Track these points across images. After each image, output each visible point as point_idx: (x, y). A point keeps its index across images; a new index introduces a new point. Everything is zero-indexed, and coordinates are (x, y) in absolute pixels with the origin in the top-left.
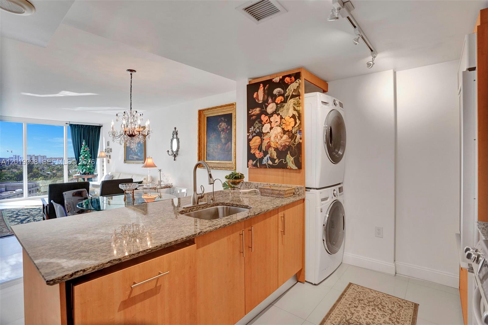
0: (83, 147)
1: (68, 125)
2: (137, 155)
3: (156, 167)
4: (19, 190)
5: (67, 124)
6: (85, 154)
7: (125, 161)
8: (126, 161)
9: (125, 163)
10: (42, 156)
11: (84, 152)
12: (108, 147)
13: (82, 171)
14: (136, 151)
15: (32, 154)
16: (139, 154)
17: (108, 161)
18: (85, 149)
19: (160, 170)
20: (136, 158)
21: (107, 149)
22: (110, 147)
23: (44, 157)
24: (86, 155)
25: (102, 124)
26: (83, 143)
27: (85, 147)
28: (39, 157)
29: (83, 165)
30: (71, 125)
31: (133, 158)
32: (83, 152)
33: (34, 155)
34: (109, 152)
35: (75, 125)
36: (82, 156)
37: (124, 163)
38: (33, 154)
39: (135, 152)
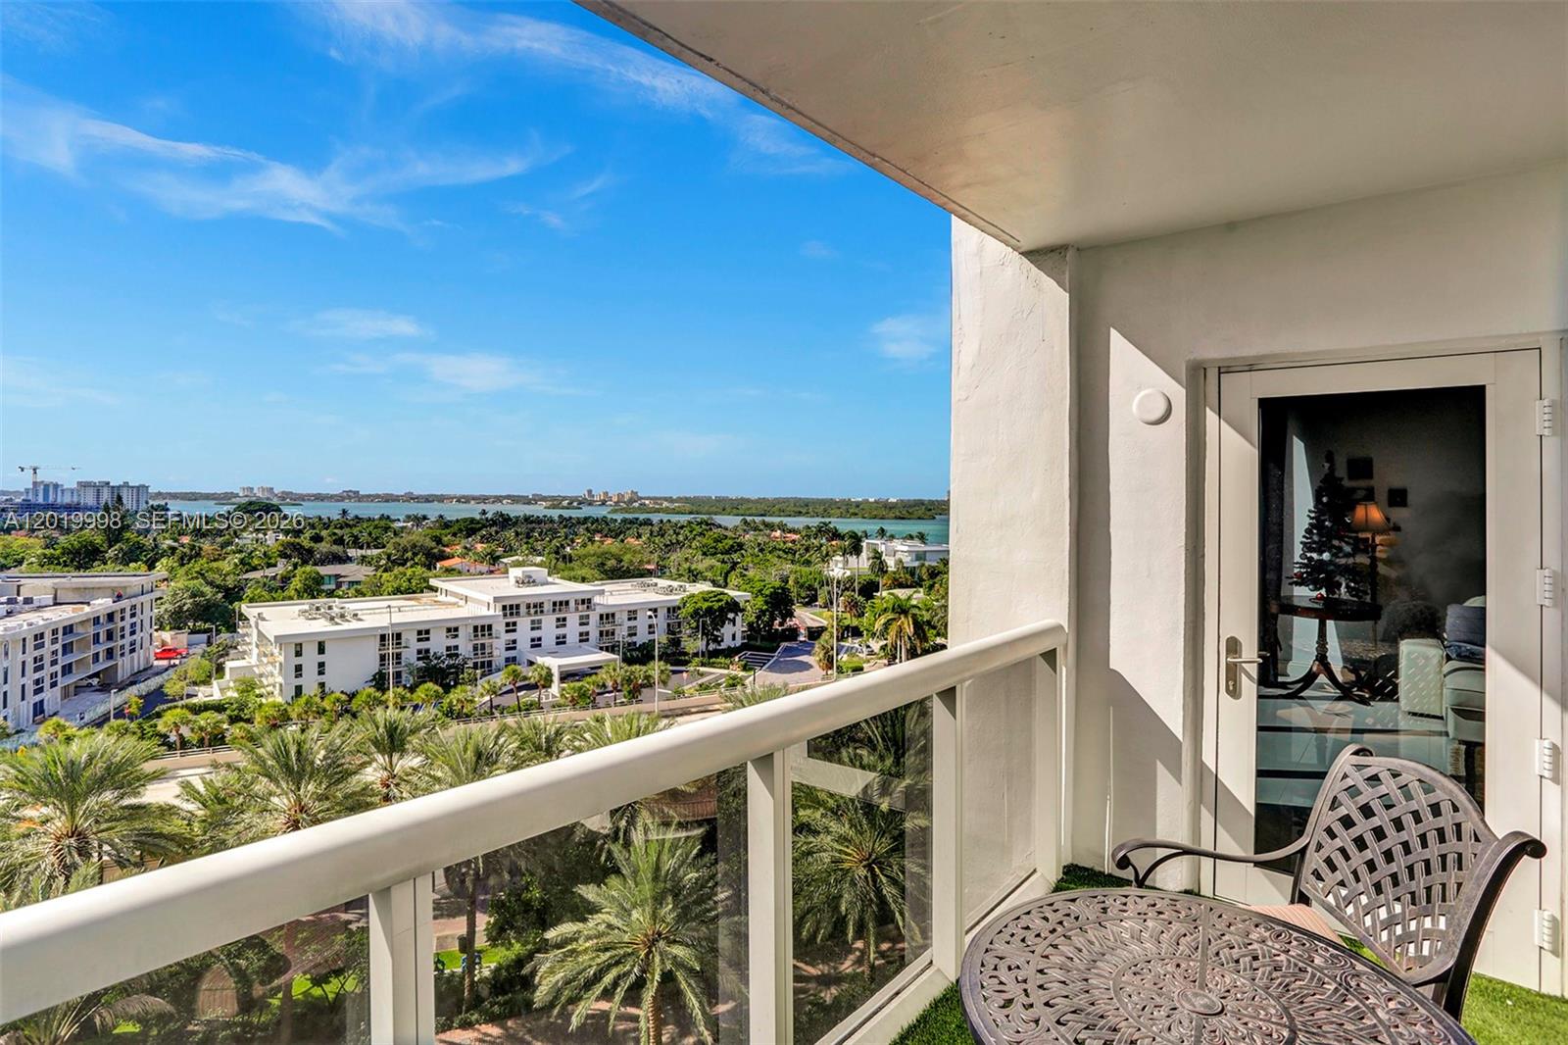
4: (99, 601)
10: (133, 487)
15: (99, 480)
23: (141, 489)
28: (124, 489)
33: (108, 483)
38: (107, 480)
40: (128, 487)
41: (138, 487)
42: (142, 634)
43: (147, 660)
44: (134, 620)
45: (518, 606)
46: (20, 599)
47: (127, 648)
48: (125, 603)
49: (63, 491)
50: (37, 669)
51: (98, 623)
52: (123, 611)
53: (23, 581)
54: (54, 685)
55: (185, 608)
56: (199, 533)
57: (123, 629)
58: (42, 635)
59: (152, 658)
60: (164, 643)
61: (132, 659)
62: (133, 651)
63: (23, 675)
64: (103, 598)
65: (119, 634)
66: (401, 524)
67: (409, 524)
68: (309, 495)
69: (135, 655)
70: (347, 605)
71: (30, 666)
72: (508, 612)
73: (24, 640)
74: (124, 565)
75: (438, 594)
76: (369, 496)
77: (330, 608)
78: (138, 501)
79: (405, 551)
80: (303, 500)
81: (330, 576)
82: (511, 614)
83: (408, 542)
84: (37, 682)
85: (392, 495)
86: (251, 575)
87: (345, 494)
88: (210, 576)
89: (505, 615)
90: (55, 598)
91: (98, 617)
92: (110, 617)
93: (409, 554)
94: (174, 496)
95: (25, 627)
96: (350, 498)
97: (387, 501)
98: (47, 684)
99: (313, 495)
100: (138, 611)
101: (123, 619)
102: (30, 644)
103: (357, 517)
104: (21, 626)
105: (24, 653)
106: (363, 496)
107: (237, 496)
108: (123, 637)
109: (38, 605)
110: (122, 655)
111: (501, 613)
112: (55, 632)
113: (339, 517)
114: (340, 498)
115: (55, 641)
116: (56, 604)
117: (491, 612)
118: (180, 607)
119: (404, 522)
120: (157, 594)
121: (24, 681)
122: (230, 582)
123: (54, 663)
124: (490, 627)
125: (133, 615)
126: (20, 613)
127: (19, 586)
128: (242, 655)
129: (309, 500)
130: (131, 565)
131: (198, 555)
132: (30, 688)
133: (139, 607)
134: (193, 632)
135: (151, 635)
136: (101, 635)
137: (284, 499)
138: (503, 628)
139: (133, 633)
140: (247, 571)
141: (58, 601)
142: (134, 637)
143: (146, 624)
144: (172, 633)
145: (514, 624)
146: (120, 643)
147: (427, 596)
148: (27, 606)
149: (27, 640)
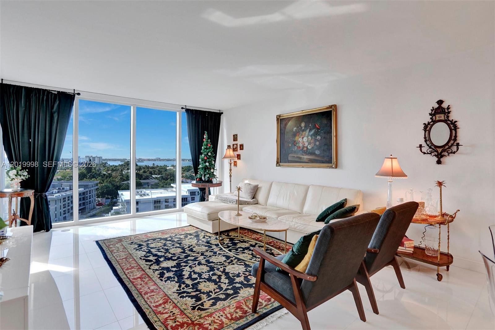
0: (205, 143)
1: (184, 110)
2: (312, 153)
3: (406, 176)
5: (182, 108)
6: (208, 152)
7: (277, 163)
8: (281, 164)
9: (280, 165)
10: (98, 157)
11: (207, 149)
12: (235, 142)
13: (205, 175)
14: (309, 147)
15: (90, 155)
16: (317, 152)
17: (235, 162)
18: (207, 145)
19: (440, 184)
20: (306, 158)
21: (233, 145)
22: (239, 142)
23: (100, 158)
24: (209, 154)
25: (222, 111)
26: (205, 136)
27: (207, 142)
28: (96, 158)
29: (206, 168)
30: (188, 111)
31: (300, 158)
32: (205, 149)
33: (92, 156)
34: (237, 151)
35: (192, 110)
36: (203, 156)
37: (277, 166)
39: (305, 149)
40: (97, 157)
41: (99, 157)
42: (92, 199)
43: (94, 206)
44: (90, 194)
45: (195, 192)
46: (61, 188)
47: (88, 203)
48: (87, 190)
49: (81, 158)
50: (64, 208)
51: (81, 195)
52: (87, 192)
53: (63, 183)
54: (68, 212)
55: (104, 192)
56: (113, 170)
57: (87, 197)
58: (65, 198)
59: (95, 205)
60: (99, 201)
61: (90, 205)
62: (90, 203)
63: (60, 209)
64: (81, 188)
65: (86, 198)
66: (170, 168)
67: (172, 168)
68: (146, 159)
69: (91, 204)
70: (146, 191)
71: (62, 207)
72: (192, 194)
73: (60, 199)
74: (90, 179)
75: (173, 188)
76: (163, 159)
77: (141, 192)
78: (99, 161)
79: (168, 175)
80: (144, 161)
81: (146, 183)
82: (193, 195)
83: (169, 173)
84: (64, 211)
85: (170, 159)
86: (124, 182)
87: (156, 159)
88: (113, 182)
89: (191, 195)
90: (70, 188)
91: (81, 193)
92: (84, 193)
93: (169, 177)
94: (110, 160)
95: (61, 196)
96: (157, 160)
97: (168, 161)
98: (67, 212)
99: (147, 159)
100: (91, 192)
101: (87, 194)
102: (62, 201)
103: (157, 166)
104: (59, 195)
105: (60, 203)
106: (161, 159)
107: (126, 159)
108: (87, 199)
109: (66, 190)
110: (87, 204)
111: (190, 194)
112: (69, 197)
113: (152, 166)
114: (155, 160)
115: (69, 200)
116: (70, 190)
117: (187, 194)
118: (103, 191)
119: (171, 167)
120: (96, 187)
121: (61, 211)
122: (118, 184)
123: (69, 206)
124: (187, 199)
125: (90, 193)
126: (61, 192)
127: (62, 185)
128: (118, 205)
129: (146, 161)
130: (92, 179)
131: (111, 176)
132: (62, 213)
133: (91, 191)
134: (107, 198)
135: (95, 199)
136: (82, 199)
137: (139, 160)
138: (190, 199)
139: (90, 198)
140: (123, 181)
141: (71, 189)
142: (90, 199)
143: (94, 196)
144: (101, 199)
145: (194, 198)
146: (87, 201)
147: (169, 190)
148: (63, 190)
149: (61, 200)
